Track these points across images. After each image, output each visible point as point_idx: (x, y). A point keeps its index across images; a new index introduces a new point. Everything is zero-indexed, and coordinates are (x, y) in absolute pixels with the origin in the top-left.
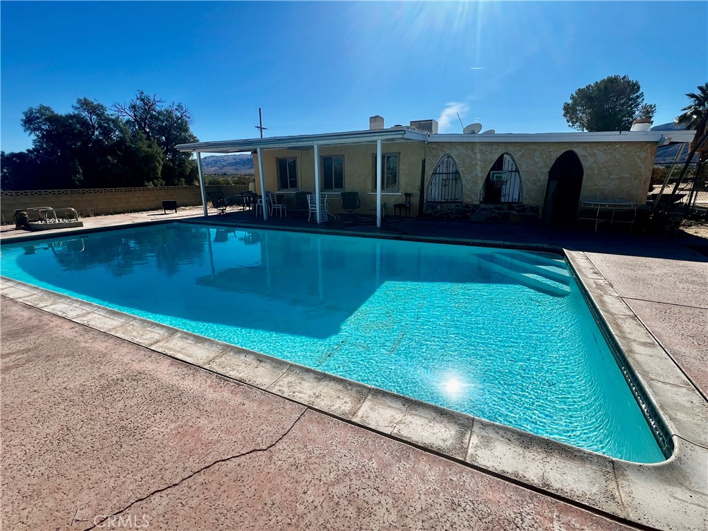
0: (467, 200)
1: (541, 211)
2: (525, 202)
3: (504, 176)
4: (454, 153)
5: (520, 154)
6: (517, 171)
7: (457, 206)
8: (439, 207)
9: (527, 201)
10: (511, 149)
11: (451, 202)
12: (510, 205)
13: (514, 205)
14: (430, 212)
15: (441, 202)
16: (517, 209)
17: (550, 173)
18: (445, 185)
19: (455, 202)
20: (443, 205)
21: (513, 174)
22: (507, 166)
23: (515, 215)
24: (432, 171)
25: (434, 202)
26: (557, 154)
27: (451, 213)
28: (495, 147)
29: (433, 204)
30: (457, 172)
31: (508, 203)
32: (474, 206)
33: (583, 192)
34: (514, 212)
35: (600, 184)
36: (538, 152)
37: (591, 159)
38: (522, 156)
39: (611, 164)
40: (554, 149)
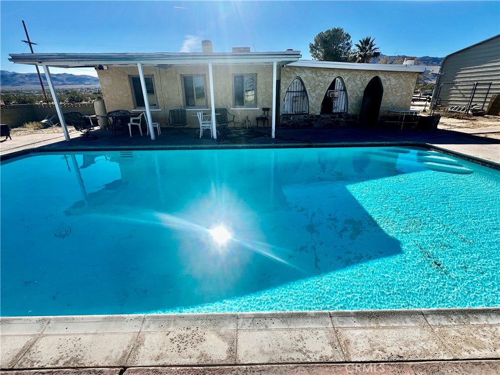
0: (311, 112)
1: (358, 117)
2: (349, 112)
3: (336, 94)
4: (303, 76)
5: (347, 78)
6: (345, 90)
7: (305, 117)
8: (291, 118)
9: (351, 111)
10: (342, 74)
11: (300, 114)
12: (340, 114)
13: (343, 115)
14: (285, 122)
15: (293, 115)
16: (344, 117)
17: (365, 92)
18: (295, 101)
19: (303, 114)
20: (295, 116)
21: (342, 92)
22: (338, 86)
23: (343, 121)
24: (286, 90)
25: (287, 114)
26: (369, 78)
27: (300, 122)
28: (332, 72)
29: (287, 116)
30: (305, 91)
31: (338, 113)
32: (316, 116)
33: (382, 105)
34: (342, 119)
35: (391, 99)
36: (358, 77)
37: (388, 83)
38: (349, 79)
39: (398, 86)
40: (367, 75)
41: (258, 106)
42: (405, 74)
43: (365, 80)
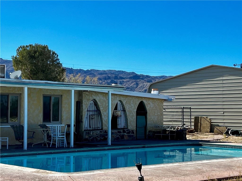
0: (105, 128)
1: (135, 133)
2: (130, 128)
3: (119, 113)
4: (97, 99)
5: (125, 101)
6: (124, 110)
7: (101, 132)
10: (122, 99)
11: (96, 130)
13: (126, 130)
14: (87, 137)
15: (91, 130)
16: (127, 132)
17: (137, 112)
19: (98, 130)
20: (93, 131)
21: (123, 112)
22: (120, 107)
23: (126, 135)
25: (87, 130)
26: (138, 102)
27: (98, 137)
28: (115, 96)
29: (87, 132)
30: (99, 110)
31: (122, 129)
34: (125, 134)
35: (153, 118)
36: (132, 101)
37: (149, 106)
38: (126, 102)
39: (154, 108)
40: (137, 100)
41: (63, 123)
42: (157, 100)
43: (136, 103)
